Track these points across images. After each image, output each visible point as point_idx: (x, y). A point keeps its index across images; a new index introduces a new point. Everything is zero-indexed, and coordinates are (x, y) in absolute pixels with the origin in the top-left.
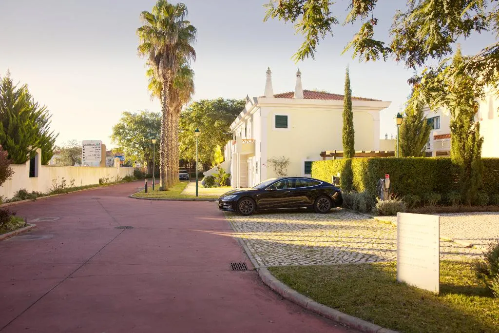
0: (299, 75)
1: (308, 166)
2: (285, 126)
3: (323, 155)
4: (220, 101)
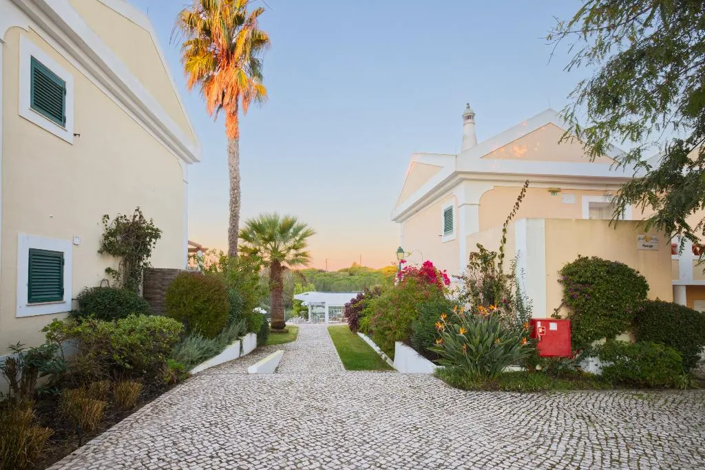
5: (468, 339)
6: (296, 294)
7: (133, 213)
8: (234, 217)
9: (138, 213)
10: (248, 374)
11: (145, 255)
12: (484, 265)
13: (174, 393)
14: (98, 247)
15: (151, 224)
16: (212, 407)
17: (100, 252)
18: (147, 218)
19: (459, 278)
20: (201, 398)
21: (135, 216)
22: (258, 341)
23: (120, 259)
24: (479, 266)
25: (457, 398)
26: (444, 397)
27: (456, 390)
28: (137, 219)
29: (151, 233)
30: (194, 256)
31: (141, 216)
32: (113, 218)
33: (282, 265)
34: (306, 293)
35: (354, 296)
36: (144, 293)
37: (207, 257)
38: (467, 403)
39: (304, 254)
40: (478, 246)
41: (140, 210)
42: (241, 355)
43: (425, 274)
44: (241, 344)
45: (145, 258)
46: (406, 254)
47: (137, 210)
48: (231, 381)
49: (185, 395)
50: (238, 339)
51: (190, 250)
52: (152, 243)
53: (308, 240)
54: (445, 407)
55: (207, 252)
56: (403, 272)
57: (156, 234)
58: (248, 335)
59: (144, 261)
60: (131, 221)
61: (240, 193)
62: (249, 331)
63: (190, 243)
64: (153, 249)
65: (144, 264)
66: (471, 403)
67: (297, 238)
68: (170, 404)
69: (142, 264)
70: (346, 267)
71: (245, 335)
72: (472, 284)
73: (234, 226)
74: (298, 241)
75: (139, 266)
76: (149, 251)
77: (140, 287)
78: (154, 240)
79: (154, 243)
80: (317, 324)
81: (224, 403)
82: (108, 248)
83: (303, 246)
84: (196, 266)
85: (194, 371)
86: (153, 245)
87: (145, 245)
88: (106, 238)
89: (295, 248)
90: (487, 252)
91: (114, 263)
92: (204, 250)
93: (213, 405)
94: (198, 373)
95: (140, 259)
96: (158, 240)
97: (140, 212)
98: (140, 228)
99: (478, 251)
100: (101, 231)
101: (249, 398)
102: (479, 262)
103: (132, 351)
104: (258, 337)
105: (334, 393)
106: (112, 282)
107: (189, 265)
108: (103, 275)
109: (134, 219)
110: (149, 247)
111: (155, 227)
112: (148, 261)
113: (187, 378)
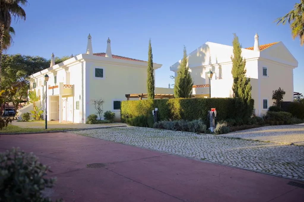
0: (109, 42)
1: (117, 105)
2: (101, 76)
3: (128, 96)
4: (19, 56)
14: (272, 98)
17: (273, 99)
18: (282, 89)
23: (276, 100)
32: (274, 91)
51: (294, 95)
57: (284, 93)
64: (283, 97)
69: (281, 101)
79: (284, 95)
82: (274, 98)
88: (273, 96)
91: (275, 101)
92: (300, 94)
95: (281, 99)
97: (280, 88)
98: (280, 92)
100: (272, 94)
106: (275, 105)
108: (273, 104)
109: (279, 90)
111: (284, 91)
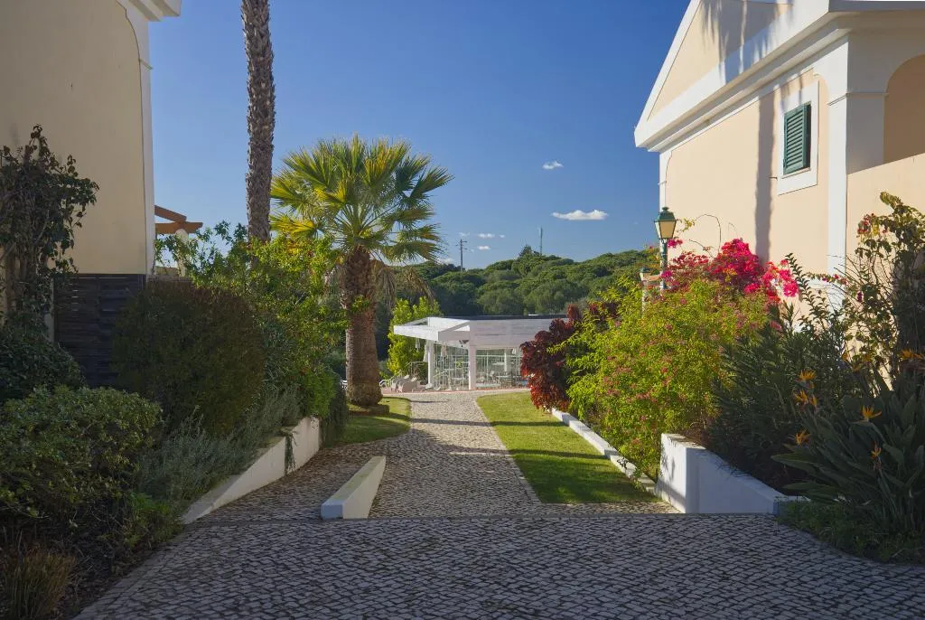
5: (885, 434)
6: (399, 324)
7: (25, 140)
8: (261, 149)
9: (36, 142)
10: (321, 519)
11: (59, 244)
12: (904, 247)
13: (150, 574)
15: (72, 169)
16: (250, 610)
19: (827, 278)
20: (219, 586)
21: (29, 150)
22: (322, 436)
24: (889, 250)
25: (866, 583)
26: (828, 579)
27: (855, 562)
28: (35, 155)
29: (73, 191)
30: (169, 243)
31: (44, 151)
33: (372, 258)
34: (421, 321)
35: (544, 325)
36: (57, 331)
37: (200, 242)
38: (899, 597)
39: (426, 232)
40: (886, 198)
41: (42, 134)
42: (289, 471)
43: (732, 272)
44: (289, 445)
45: (59, 250)
46: (679, 226)
47: (33, 136)
48: (284, 539)
49: (178, 579)
50: (282, 434)
51: (160, 229)
52: (74, 215)
53: (433, 198)
54: (843, 608)
55: (202, 231)
56: (674, 268)
57: (84, 192)
58: (303, 423)
59: (57, 258)
60: (20, 161)
61: (273, 89)
62: (305, 413)
63: (160, 211)
64: (76, 229)
65: (57, 263)
66: (910, 598)
67: (408, 193)
68: (147, 605)
69: (51, 264)
70: (506, 259)
71: (295, 424)
72: (868, 292)
73: (260, 170)
74: (411, 201)
75: (44, 270)
76: (66, 233)
77: (49, 320)
78: (77, 207)
79: (80, 215)
80: (448, 392)
81: (278, 599)
83: (422, 214)
84: (174, 265)
85: (189, 517)
86: (76, 219)
87: (58, 220)
89: (401, 217)
90: (914, 215)
92: (194, 227)
93: (253, 605)
94: (200, 523)
96: (89, 206)
97: (42, 141)
98: (45, 177)
99: (887, 211)
101: (338, 583)
102: (891, 238)
103: (46, 476)
104: (321, 426)
105: (545, 567)
107: (158, 264)
109: (27, 157)
110: (66, 224)
111: (80, 177)
112: (66, 257)
113: (175, 533)
